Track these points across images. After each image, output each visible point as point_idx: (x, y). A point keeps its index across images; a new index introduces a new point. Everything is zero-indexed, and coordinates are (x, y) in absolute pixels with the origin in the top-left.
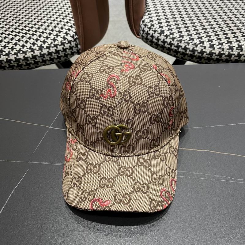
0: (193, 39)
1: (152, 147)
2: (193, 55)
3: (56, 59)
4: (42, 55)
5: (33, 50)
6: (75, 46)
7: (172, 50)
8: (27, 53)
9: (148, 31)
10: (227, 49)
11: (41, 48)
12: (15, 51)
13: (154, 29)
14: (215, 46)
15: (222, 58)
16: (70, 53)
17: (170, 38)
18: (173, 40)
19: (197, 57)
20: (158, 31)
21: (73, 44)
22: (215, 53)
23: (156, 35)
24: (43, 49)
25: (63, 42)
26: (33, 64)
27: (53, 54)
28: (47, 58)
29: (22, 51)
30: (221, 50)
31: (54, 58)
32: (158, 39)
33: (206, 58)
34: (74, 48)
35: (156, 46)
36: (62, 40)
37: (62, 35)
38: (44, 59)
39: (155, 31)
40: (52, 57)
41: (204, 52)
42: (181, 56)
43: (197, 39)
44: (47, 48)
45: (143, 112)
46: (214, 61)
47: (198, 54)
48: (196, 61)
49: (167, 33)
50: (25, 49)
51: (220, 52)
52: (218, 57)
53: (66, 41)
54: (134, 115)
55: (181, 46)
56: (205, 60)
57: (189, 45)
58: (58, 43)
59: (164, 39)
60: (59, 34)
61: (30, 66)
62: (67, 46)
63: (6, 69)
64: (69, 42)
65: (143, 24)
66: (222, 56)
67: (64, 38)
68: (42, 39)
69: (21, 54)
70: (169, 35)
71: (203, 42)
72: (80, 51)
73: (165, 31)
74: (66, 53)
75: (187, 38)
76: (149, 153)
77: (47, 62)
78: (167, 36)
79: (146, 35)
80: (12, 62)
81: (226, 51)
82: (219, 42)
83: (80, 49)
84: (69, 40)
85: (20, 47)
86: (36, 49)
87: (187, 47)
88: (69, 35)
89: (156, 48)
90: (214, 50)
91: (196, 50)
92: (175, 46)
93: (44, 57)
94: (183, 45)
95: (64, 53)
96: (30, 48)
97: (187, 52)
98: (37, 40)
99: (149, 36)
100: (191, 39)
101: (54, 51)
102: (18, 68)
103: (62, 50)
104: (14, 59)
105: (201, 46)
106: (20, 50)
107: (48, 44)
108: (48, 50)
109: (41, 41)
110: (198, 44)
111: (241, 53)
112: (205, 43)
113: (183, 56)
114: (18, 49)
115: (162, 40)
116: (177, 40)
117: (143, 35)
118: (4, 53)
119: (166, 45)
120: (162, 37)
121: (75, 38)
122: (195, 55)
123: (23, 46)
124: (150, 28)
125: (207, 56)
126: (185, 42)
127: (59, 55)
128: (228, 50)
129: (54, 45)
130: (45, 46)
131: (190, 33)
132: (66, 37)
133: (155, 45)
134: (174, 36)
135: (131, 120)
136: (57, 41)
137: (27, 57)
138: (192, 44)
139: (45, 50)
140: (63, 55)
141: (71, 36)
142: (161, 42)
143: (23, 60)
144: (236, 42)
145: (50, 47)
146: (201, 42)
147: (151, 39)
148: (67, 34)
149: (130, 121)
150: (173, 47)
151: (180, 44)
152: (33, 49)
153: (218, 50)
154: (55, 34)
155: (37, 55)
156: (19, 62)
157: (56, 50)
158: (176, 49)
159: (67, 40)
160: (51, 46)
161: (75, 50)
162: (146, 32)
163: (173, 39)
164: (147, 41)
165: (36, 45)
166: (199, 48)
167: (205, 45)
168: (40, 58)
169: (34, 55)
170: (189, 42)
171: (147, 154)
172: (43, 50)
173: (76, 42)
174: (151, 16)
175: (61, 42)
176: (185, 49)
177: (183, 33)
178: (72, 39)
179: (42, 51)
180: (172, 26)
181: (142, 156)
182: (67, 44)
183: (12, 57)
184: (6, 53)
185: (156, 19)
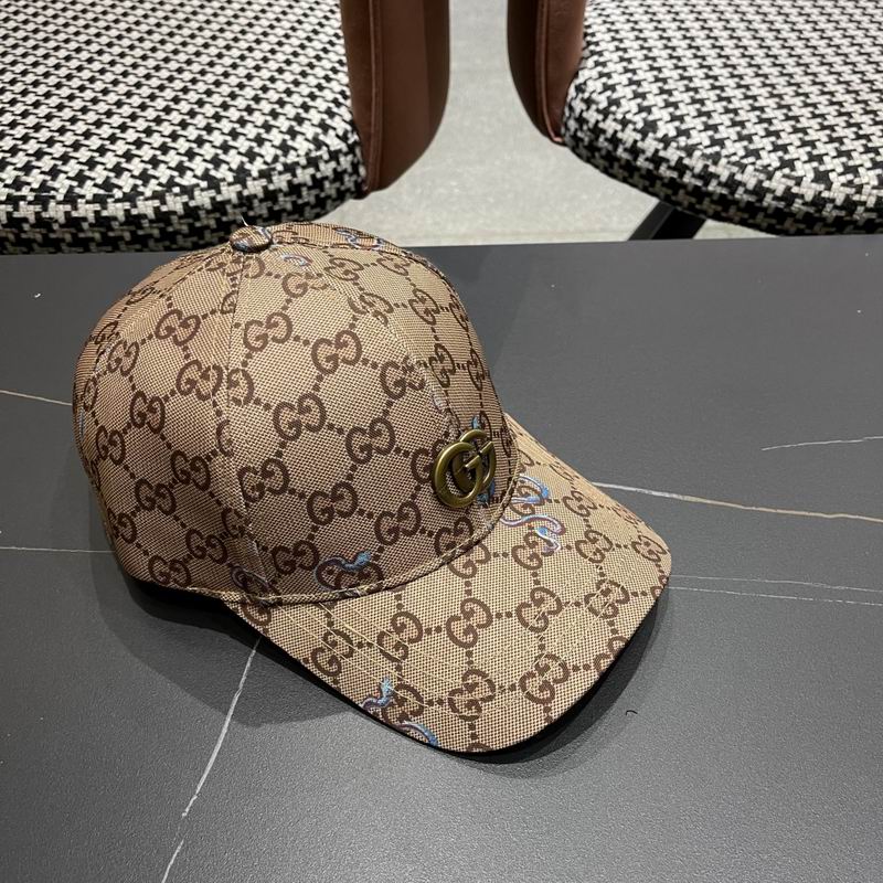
0: (756, 153)
2: (758, 205)
3: (290, 212)
4: (245, 202)
5: (214, 184)
6: (350, 170)
7: (684, 186)
8: (197, 193)
9: (597, 122)
10: (874, 188)
11: (242, 175)
12: (153, 186)
13: (619, 116)
14: (832, 176)
15: (856, 217)
16: (333, 193)
17: (678, 148)
18: (690, 155)
19: (770, 211)
20: (635, 123)
22: (833, 201)
23: (629, 136)
24: (249, 178)
25: (313, 154)
26: (213, 231)
27: (281, 198)
28: (261, 209)
29: (178, 185)
30: (853, 190)
31: (284, 210)
32: (635, 151)
33: (799, 217)
34: (346, 178)
35: (626, 174)
36: (310, 150)
37: (309, 130)
39: (624, 123)
40: (276, 208)
41: (796, 196)
42: (713, 206)
43: (770, 152)
44: (263, 174)
46: (826, 225)
47: (774, 203)
48: (765, 225)
49: (667, 129)
50: (188, 180)
51: (848, 197)
52: (843, 213)
53: (323, 152)
55: (717, 176)
56: (797, 221)
57: (743, 172)
58: (296, 160)
59: (657, 151)
60: (297, 128)
61: (201, 237)
62: (327, 169)
63: (123, 246)
64: (334, 156)
65: (580, 95)
66: (856, 209)
67: (318, 144)
68: (242, 145)
69: (176, 195)
70: (674, 139)
71: (790, 164)
72: (365, 188)
73: (659, 123)
74: (323, 195)
75: (736, 148)
78: (666, 141)
79: (589, 133)
80: (145, 223)
81: (870, 195)
82: (843, 164)
83: (363, 181)
84: (332, 149)
85: (169, 172)
86: (224, 180)
87: (738, 177)
88: (331, 132)
89: (624, 180)
90: (829, 188)
91: (769, 190)
92: (694, 176)
93: (251, 208)
94: (723, 171)
95: (314, 192)
96: (206, 176)
97: (737, 196)
98: (225, 148)
99: (601, 139)
100: (749, 153)
101: (284, 186)
102: (160, 245)
103: (310, 183)
104: (150, 213)
105: (784, 176)
106: (171, 183)
107: (265, 163)
108: (264, 182)
109: (239, 153)
110: (777, 169)
112: (798, 164)
114: (164, 180)
115: (649, 154)
116: (703, 155)
117: (579, 134)
118: (118, 194)
119: (663, 170)
120: (650, 145)
121: (351, 141)
122: (765, 204)
123: (181, 169)
124: (605, 113)
125: (805, 208)
126: (729, 163)
127: (300, 202)
128: (875, 192)
129: (285, 165)
130: (256, 167)
131: (745, 132)
132: (322, 137)
133: (621, 171)
134: (691, 142)
136: (292, 152)
137: (197, 208)
138: (756, 170)
139: (256, 182)
140: (312, 200)
141: (337, 136)
142: (647, 159)
143: (180, 217)
145: (272, 173)
146: (785, 164)
147: (610, 147)
148: (325, 127)
150: (687, 179)
151: (712, 169)
152: (215, 178)
153: (842, 188)
154: (284, 129)
155: (229, 201)
156: (169, 223)
157: (290, 183)
158: (699, 183)
159: (325, 148)
160: (274, 169)
161: (349, 182)
162: (591, 125)
163: (690, 150)
164: (594, 156)
165: (224, 167)
166: (778, 184)
167: (799, 173)
168: (238, 211)
169: (219, 198)
170: (745, 161)
172: (250, 183)
173: (355, 155)
174: (606, 70)
175: (307, 154)
176: (732, 184)
177: (723, 132)
178: (343, 147)
179: (245, 186)
180: (681, 105)
182: (326, 162)
183: (146, 207)
184: (124, 193)
185: (626, 82)
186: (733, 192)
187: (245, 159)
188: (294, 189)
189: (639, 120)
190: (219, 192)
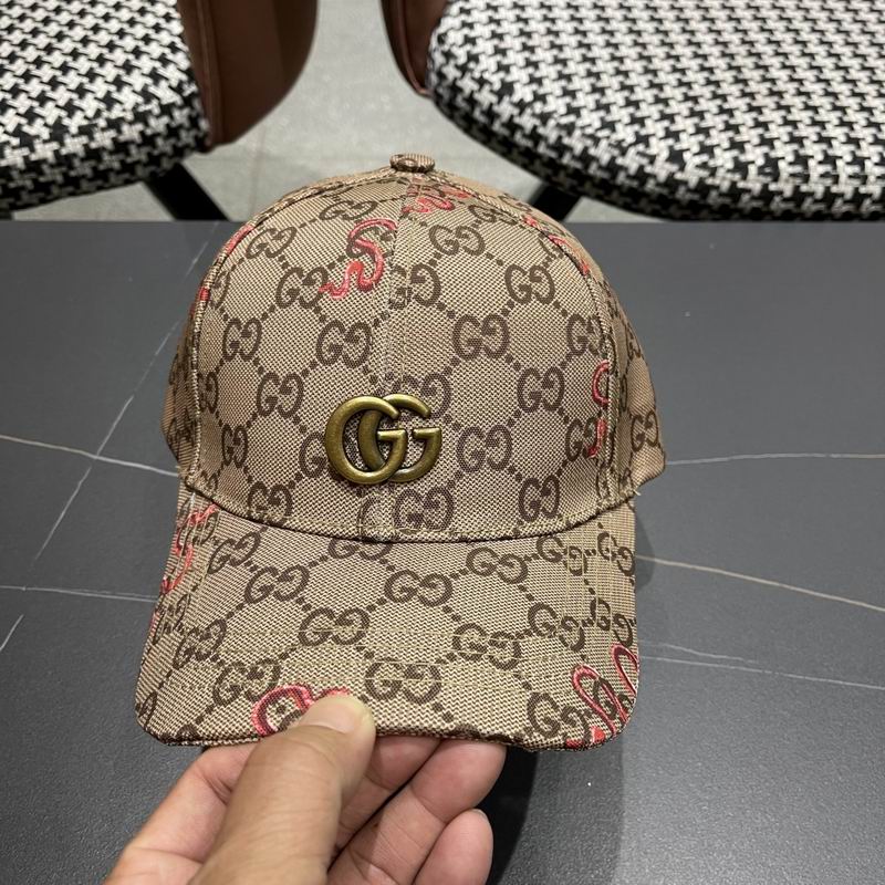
0: (611, 126)
1: (529, 513)
2: (612, 182)
3: (118, 173)
4: (63, 161)
5: (27, 141)
6: (187, 124)
7: (539, 156)
8: (7, 151)
9: (456, 79)
10: (729, 171)
11: (59, 132)
13: (477, 75)
14: (687, 156)
15: (710, 201)
16: (169, 149)
17: (534, 115)
18: (544, 123)
19: (624, 190)
20: (491, 84)
21: (180, 116)
22: (685, 183)
23: (485, 97)
24: (67, 135)
25: (142, 109)
26: (31, 192)
27: (106, 157)
28: (85, 169)
30: (707, 173)
31: (111, 170)
32: (491, 114)
33: (654, 197)
34: (183, 134)
36: (138, 104)
38: (73, 173)
39: (482, 82)
40: (102, 167)
41: (649, 176)
43: (626, 125)
44: (83, 131)
46: (681, 208)
47: (628, 182)
49: (523, 93)
51: (701, 180)
52: (697, 197)
53: (154, 107)
55: (570, 149)
57: (597, 146)
58: (121, 115)
59: (512, 117)
60: (125, 78)
61: (18, 198)
62: (158, 124)
64: (166, 110)
65: (441, 48)
66: (709, 194)
67: (147, 96)
68: (62, 97)
70: (530, 104)
71: (646, 140)
72: (209, 143)
73: (517, 87)
74: (156, 152)
75: (591, 119)
77: (85, 185)
78: (521, 106)
79: (449, 91)
81: (724, 179)
82: (700, 143)
83: (206, 135)
84: (164, 102)
86: (37, 137)
87: (592, 151)
88: (163, 84)
89: (485, 144)
90: (682, 169)
91: (622, 168)
92: (548, 147)
93: (71, 167)
94: (577, 143)
95: (145, 150)
96: (18, 132)
97: (591, 172)
98: (42, 99)
99: (460, 98)
100: (605, 125)
101: (108, 143)
103: (139, 140)
105: (639, 153)
107: (86, 118)
108: (84, 139)
109: (57, 106)
110: (631, 145)
111: (773, 187)
112: (653, 141)
113: (575, 182)
115: (505, 117)
116: (558, 125)
117: (441, 91)
119: (518, 137)
120: (506, 109)
121: (187, 93)
122: (619, 182)
124: (464, 69)
125: (658, 190)
126: (584, 135)
127: (129, 160)
128: (729, 176)
129: (108, 120)
130: (74, 123)
131: (604, 101)
132: (152, 89)
133: (480, 133)
134: (548, 109)
137: (9, 168)
138: (610, 145)
139: (76, 140)
140: (144, 158)
141: (170, 87)
142: (503, 125)
144: (760, 145)
145: (94, 129)
146: (639, 139)
147: (468, 109)
148: (155, 76)
149: (437, 384)
150: (542, 149)
151: (566, 141)
152: (26, 134)
153: (696, 170)
154: (110, 79)
155: (44, 161)
157: (114, 140)
158: (553, 155)
159: (155, 102)
160: (96, 125)
161: (186, 137)
162: (450, 82)
163: (544, 118)
164: (454, 115)
165: (39, 122)
166: (631, 161)
167: (653, 151)
168: (56, 171)
169: (34, 157)
170: (600, 134)
171: (509, 539)
172: (68, 140)
173: (192, 108)
174: (469, 20)
175: (134, 109)
176: (586, 158)
177: (581, 100)
178: (176, 99)
179: (62, 144)
180: (542, 66)
182: (158, 117)
185: (488, 35)
186: (587, 166)
187: (63, 113)
188: (120, 147)
189: (496, 80)
190: (33, 150)
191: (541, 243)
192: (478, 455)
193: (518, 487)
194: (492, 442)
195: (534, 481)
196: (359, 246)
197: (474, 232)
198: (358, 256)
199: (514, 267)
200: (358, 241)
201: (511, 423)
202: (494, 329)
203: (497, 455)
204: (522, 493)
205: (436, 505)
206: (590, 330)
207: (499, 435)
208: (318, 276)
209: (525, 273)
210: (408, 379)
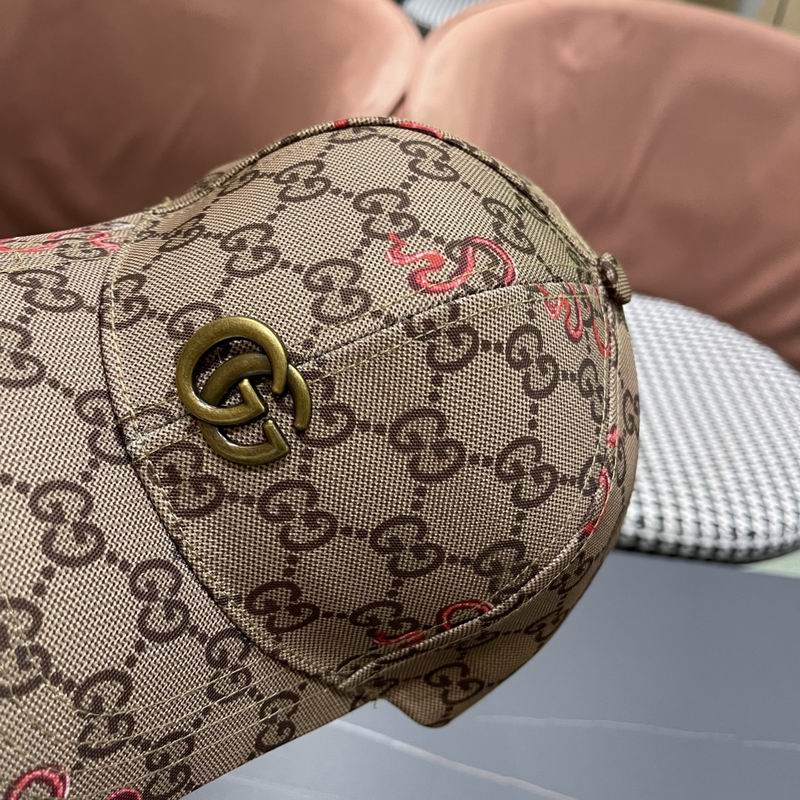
1: (258, 604)
45: (413, 465)
54: (380, 429)
76: (221, 603)
135: (352, 422)
149: (342, 420)
171: (211, 595)
181: (187, 575)
191: (589, 464)
192: (286, 512)
193: (279, 576)
194: (311, 519)
195: (296, 592)
196: (464, 251)
197: (556, 377)
198: (450, 256)
199: (537, 444)
200: (471, 249)
201: (347, 531)
202: (446, 456)
203: (299, 533)
204: (273, 585)
205: (200, 492)
206: (516, 570)
207: (324, 525)
208: (407, 224)
209: (537, 460)
210: (329, 383)
